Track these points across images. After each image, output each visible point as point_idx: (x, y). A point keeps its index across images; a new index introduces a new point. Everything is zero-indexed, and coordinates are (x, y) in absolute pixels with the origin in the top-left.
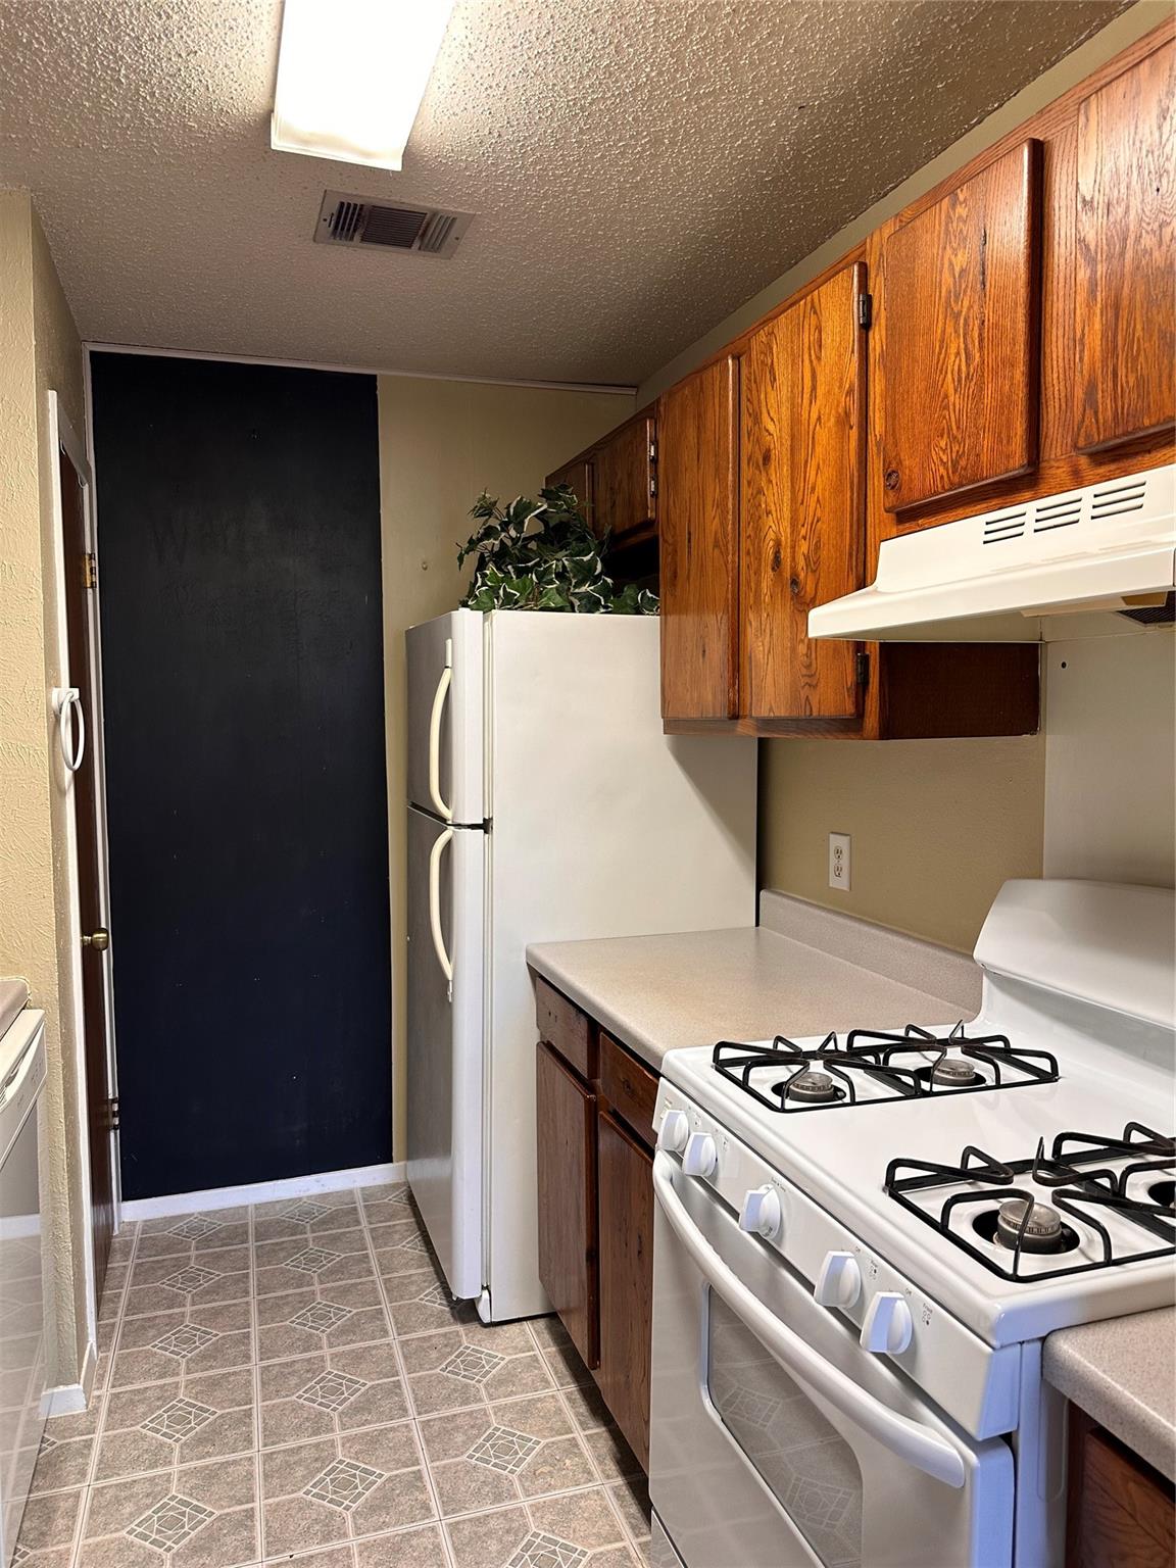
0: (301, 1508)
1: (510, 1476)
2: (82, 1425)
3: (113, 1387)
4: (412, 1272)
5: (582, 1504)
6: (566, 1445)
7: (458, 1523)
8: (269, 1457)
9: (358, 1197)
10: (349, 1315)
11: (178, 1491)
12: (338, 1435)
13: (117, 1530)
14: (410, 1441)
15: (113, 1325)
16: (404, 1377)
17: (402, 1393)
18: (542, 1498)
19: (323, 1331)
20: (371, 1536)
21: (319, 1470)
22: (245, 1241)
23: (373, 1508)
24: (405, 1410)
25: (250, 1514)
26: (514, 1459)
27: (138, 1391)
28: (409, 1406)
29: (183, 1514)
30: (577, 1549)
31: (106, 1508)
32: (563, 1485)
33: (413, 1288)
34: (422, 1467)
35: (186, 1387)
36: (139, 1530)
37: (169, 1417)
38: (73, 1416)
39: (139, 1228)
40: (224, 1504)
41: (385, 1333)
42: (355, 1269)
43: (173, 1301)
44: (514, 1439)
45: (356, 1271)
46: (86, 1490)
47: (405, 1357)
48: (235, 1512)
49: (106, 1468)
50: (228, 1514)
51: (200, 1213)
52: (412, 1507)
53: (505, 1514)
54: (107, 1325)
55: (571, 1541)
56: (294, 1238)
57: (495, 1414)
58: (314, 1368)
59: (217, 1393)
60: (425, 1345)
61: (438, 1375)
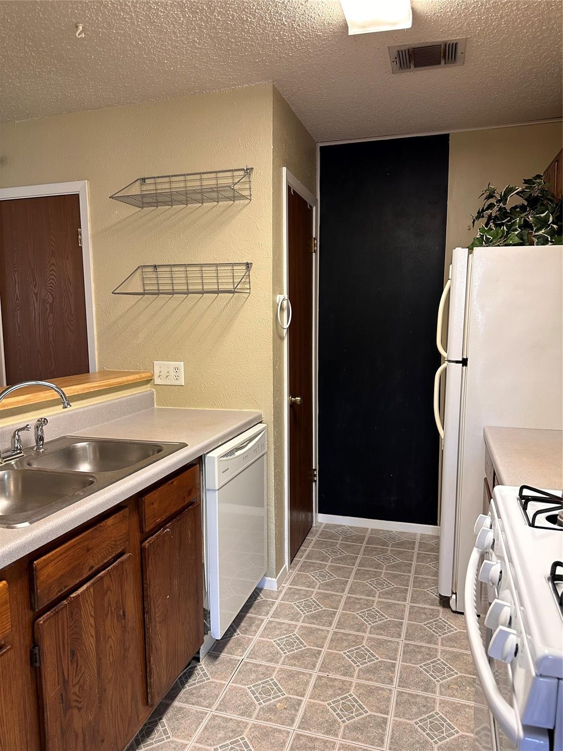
0: (339, 658)
1: (436, 683)
2: (275, 595)
3: (290, 585)
4: (430, 577)
5: (467, 710)
6: (471, 680)
7: (403, 692)
8: (335, 633)
9: (418, 537)
10: (392, 587)
11: (297, 633)
12: (367, 635)
13: (270, 638)
14: (396, 650)
15: (300, 561)
16: (405, 622)
17: (402, 628)
18: (447, 698)
19: (378, 590)
20: (363, 682)
21: (353, 646)
22: (362, 543)
23: (368, 671)
24: (400, 635)
25: (319, 652)
26: (441, 676)
27: (298, 589)
28: (402, 635)
29: (295, 642)
30: (454, 729)
31: (270, 629)
32: (460, 697)
33: (426, 585)
34: (397, 662)
35: (316, 594)
36: (278, 642)
37: (305, 603)
38: (272, 591)
39: (323, 526)
40: (311, 644)
41: (405, 600)
42: (404, 568)
43: (325, 559)
44: (446, 667)
45: (404, 569)
46: (267, 619)
47: (410, 613)
48: (314, 649)
49: (276, 614)
50: (311, 649)
51: (348, 526)
52: (385, 677)
53: (426, 698)
54: (297, 560)
55: (454, 724)
56: (383, 547)
57: (441, 653)
58: (368, 604)
59: (326, 601)
60: (421, 611)
61: (421, 626)
